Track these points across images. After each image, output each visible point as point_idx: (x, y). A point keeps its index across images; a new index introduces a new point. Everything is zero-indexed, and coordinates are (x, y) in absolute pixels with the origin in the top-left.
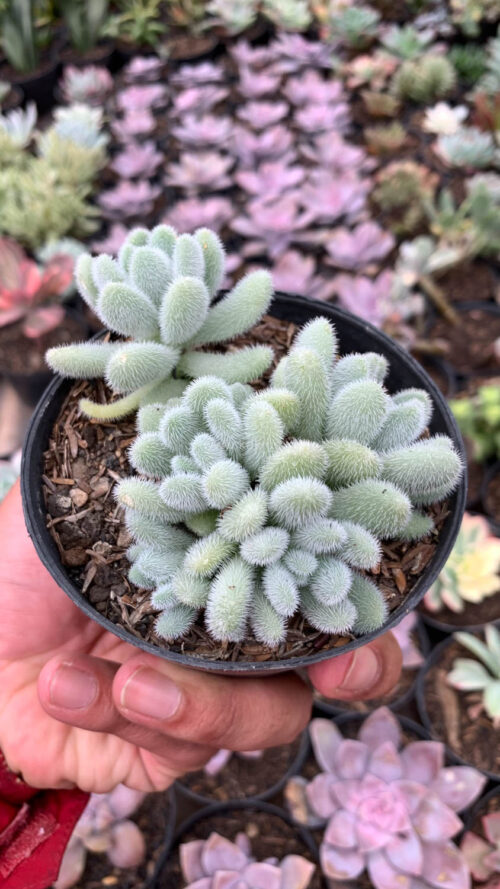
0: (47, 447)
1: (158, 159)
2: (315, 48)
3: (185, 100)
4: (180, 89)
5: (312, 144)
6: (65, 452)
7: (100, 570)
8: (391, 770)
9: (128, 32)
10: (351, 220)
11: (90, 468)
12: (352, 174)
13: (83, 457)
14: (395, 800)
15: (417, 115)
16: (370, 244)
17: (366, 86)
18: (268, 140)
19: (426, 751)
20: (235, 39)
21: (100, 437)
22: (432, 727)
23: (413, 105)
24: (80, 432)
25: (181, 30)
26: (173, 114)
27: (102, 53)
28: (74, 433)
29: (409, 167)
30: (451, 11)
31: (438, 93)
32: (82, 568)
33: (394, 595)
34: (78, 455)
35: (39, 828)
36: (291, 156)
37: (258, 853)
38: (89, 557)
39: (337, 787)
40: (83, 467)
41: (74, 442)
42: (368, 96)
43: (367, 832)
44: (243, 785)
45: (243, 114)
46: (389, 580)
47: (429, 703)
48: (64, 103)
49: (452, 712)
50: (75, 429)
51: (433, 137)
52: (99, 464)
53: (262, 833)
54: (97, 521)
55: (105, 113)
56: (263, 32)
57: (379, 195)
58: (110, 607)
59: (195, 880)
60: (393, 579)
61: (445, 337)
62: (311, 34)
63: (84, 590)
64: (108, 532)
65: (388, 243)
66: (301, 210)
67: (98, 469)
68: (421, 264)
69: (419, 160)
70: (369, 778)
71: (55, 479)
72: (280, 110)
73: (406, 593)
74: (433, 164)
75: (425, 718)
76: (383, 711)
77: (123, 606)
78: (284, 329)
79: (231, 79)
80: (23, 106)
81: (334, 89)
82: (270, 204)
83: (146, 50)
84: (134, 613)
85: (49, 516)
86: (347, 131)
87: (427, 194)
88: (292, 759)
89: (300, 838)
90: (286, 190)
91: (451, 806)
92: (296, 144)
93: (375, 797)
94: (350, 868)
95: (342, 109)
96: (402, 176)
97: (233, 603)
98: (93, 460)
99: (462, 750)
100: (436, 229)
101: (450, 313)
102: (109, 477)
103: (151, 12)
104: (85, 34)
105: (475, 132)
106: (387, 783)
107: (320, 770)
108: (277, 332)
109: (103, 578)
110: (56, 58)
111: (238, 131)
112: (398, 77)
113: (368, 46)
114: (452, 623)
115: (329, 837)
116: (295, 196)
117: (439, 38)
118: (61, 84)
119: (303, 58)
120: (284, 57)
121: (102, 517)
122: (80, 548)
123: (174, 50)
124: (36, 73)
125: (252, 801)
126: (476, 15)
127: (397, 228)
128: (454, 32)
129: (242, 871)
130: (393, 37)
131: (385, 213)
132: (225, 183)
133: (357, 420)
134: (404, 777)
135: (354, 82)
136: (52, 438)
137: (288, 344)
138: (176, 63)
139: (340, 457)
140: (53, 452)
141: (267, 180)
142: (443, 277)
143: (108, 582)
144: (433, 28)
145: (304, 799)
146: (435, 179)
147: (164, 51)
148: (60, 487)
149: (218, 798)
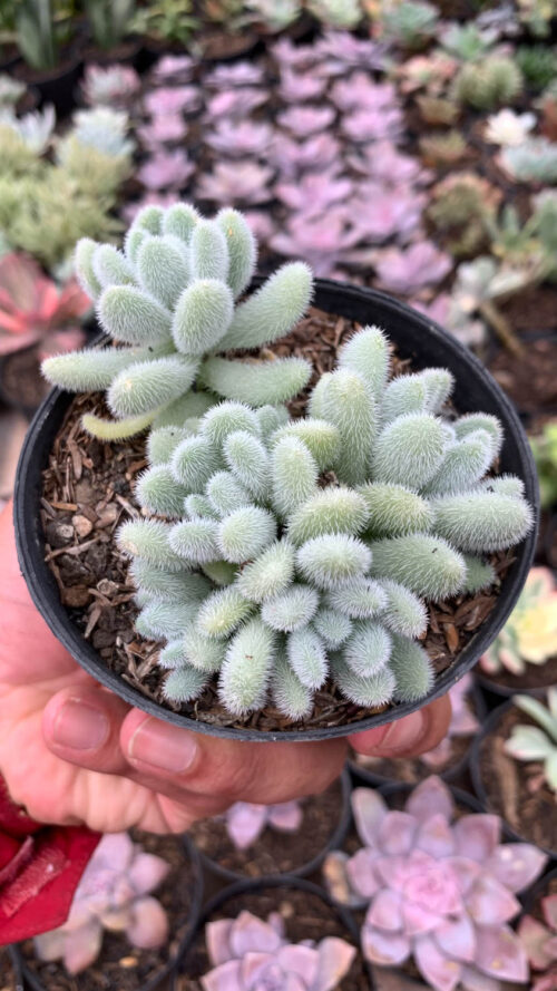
0: (47, 465)
1: (189, 169)
2: (365, 48)
3: (220, 104)
4: (214, 92)
5: (361, 155)
6: (68, 471)
7: (104, 612)
8: (441, 845)
9: (156, 28)
10: (404, 239)
11: (96, 491)
12: (405, 188)
13: (89, 477)
14: (446, 878)
15: (478, 123)
16: (425, 266)
17: (422, 90)
18: (312, 149)
19: (482, 827)
20: (276, 37)
21: (107, 456)
22: (487, 800)
23: (474, 112)
24: (84, 448)
25: (216, 27)
26: (206, 120)
27: (128, 51)
28: (78, 450)
29: (469, 180)
30: (517, 8)
31: (502, 99)
32: (84, 610)
33: (443, 655)
34: (83, 476)
35: (47, 864)
36: (337, 167)
37: (293, 935)
38: (93, 598)
39: (381, 863)
40: (89, 490)
41: (78, 461)
42: (424, 103)
43: (414, 913)
44: (277, 861)
45: (285, 120)
46: (438, 636)
47: (484, 774)
48: (85, 106)
49: (509, 784)
50: (79, 444)
51: (496, 148)
52: (107, 487)
53: (298, 913)
54: (102, 556)
55: (131, 118)
56: (307, 30)
57: (435, 212)
58: (115, 654)
59: (223, 962)
60: (444, 635)
61: (507, 369)
62: (361, 31)
63: (87, 635)
64: (115, 569)
65: (444, 265)
66: (348, 227)
67: (105, 493)
68: (481, 289)
69: (481, 172)
70: (417, 854)
71: (55, 503)
72: (325, 116)
73: (457, 652)
74: (496, 178)
75: (480, 790)
76: (434, 781)
77: (130, 656)
78: (331, 325)
79: (272, 81)
80: (40, 108)
81: (385, 93)
82: (314, 220)
83: (176, 48)
84: (142, 664)
85: (48, 547)
86: (400, 141)
87: (488, 210)
88: (331, 833)
89: (339, 920)
90: (332, 204)
91: (508, 887)
92: (343, 154)
93: (422, 875)
94: (394, 953)
95: (395, 115)
96: (461, 190)
97: (249, 676)
98: (100, 482)
99: (520, 825)
100: (499, 249)
101: (513, 343)
102: (118, 503)
103: (183, 6)
104: (110, 30)
105: (543, 143)
106: (437, 860)
107: (361, 845)
108: (324, 329)
109: (109, 622)
110: (77, 56)
111: (279, 139)
112: (458, 81)
113: (424, 46)
114: (511, 686)
115: (371, 919)
116: (341, 212)
117: (504, 38)
118: (82, 85)
119: (352, 58)
120: (331, 58)
121: (109, 550)
122: (82, 586)
123: (208, 49)
124: (53, 73)
125: (286, 877)
126: (546, 12)
127: (455, 248)
128: (521, 32)
129: (274, 954)
130: (453, 36)
131: (442, 231)
132: (263, 196)
133: (408, 461)
134: (456, 852)
135: (409, 86)
136: (53, 454)
137: (335, 343)
138: (210, 63)
139: (385, 506)
140: (53, 471)
141: (311, 195)
142: (506, 304)
143: (114, 628)
144: (497, 27)
145: (343, 876)
146: (498, 195)
147: (197, 49)
148: (61, 513)
149: (247, 873)
